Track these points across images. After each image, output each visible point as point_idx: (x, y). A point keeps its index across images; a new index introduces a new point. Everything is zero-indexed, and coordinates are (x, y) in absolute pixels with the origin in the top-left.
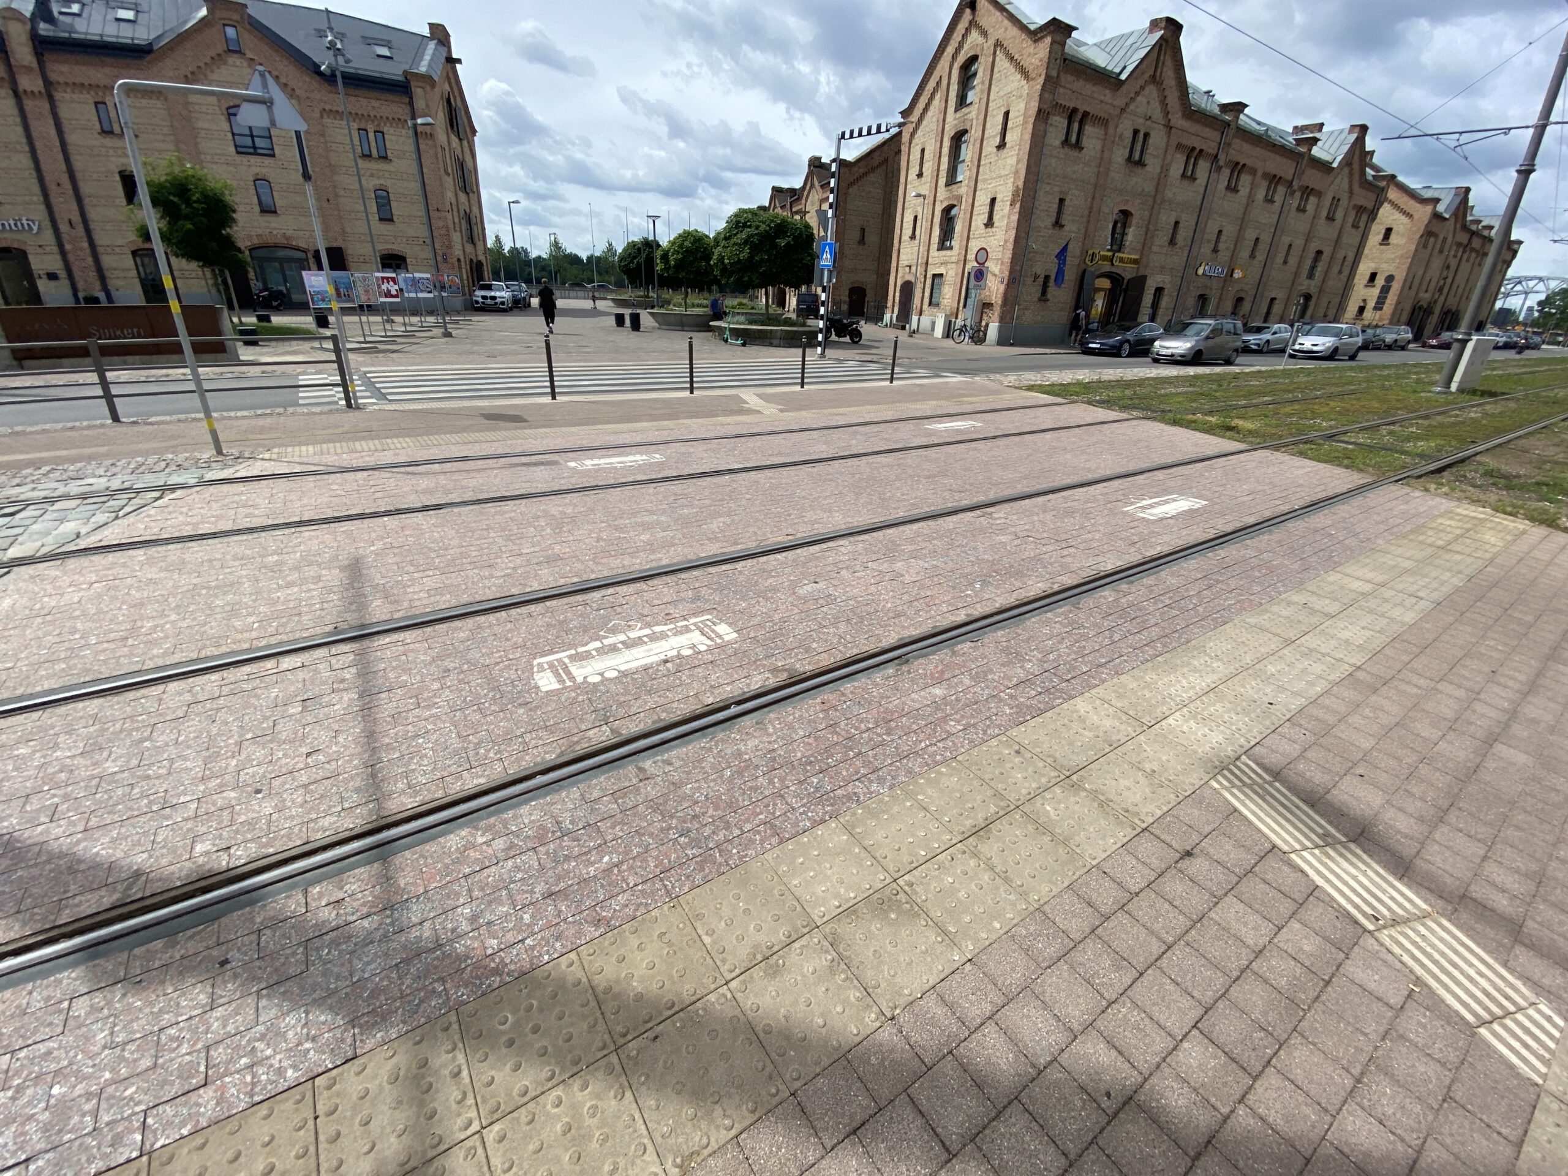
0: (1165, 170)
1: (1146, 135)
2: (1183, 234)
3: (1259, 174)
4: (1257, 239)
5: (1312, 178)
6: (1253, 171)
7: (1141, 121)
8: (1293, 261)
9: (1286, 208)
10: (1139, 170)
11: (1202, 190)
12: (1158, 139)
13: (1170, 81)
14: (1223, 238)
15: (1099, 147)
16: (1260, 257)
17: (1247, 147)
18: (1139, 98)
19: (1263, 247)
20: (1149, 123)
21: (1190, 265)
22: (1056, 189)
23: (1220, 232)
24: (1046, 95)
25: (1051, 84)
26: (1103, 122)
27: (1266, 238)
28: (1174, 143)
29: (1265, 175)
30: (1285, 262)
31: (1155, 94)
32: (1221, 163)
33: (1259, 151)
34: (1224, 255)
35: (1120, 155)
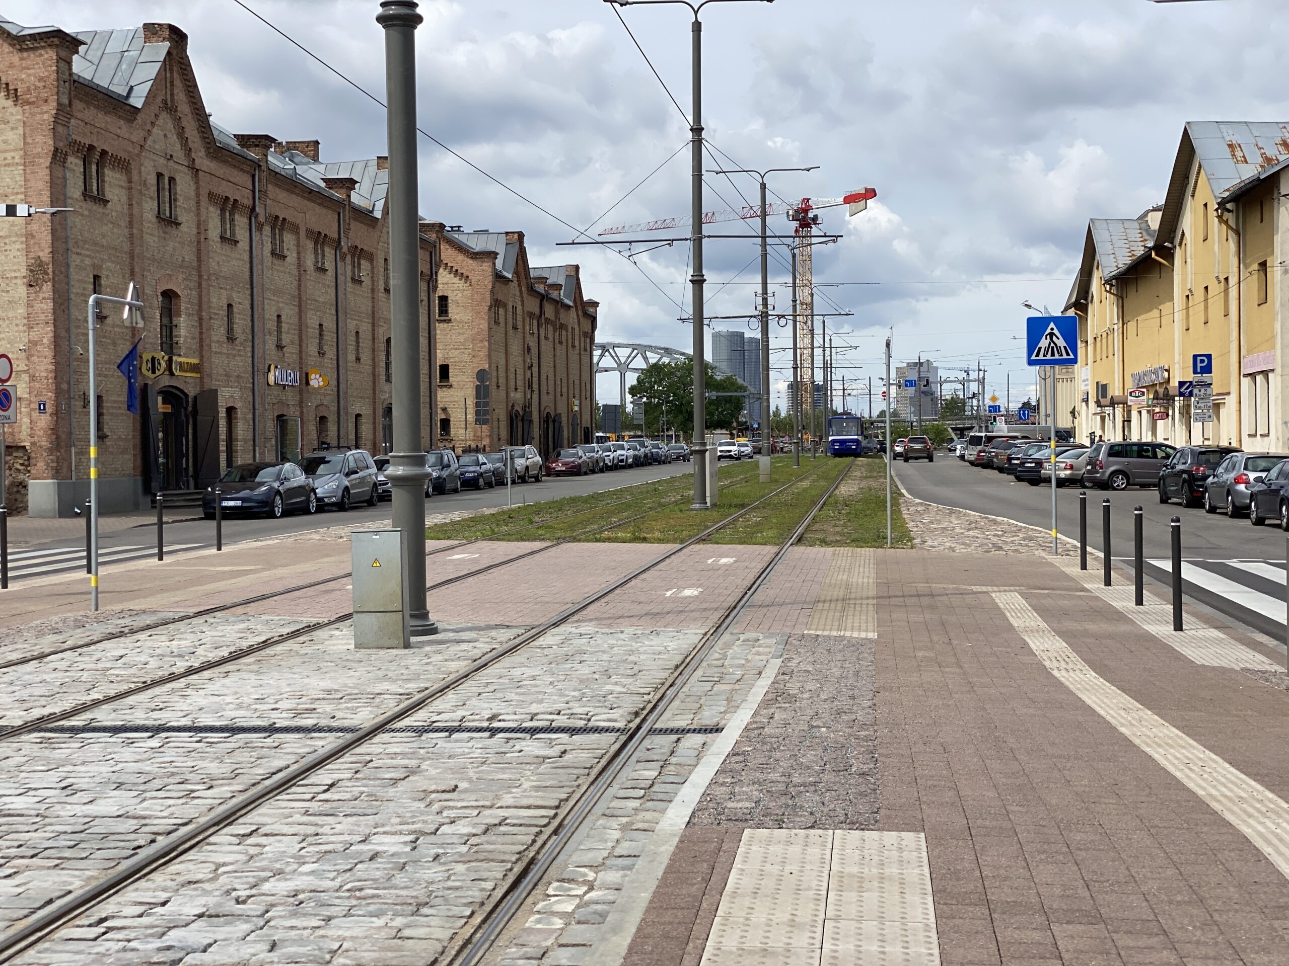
0: (201, 228)
1: (172, 180)
2: (241, 323)
3: (302, 233)
4: (321, 325)
5: (358, 235)
6: (295, 229)
7: (162, 161)
8: (365, 356)
9: (341, 278)
10: (174, 231)
11: (246, 257)
12: (184, 185)
13: (184, 108)
14: (285, 327)
15: (124, 199)
16: (331, 353)
17: (282, 195)
18: (155, 131)
19: (329, 337)
20: (171, 163)
21: (257, 370)
22: (88, 261)
23: (279, 316)
24: (60, 129)
25: (63, 114)
26: (123, 165)
27: (329, 324)
28: (204, 192)
29: (310, 233)
30: (358, 359)
31: (170, 125)
32: (262, 219)
33: (295, 201)
34: (291, 351)
35: (149, 208)
